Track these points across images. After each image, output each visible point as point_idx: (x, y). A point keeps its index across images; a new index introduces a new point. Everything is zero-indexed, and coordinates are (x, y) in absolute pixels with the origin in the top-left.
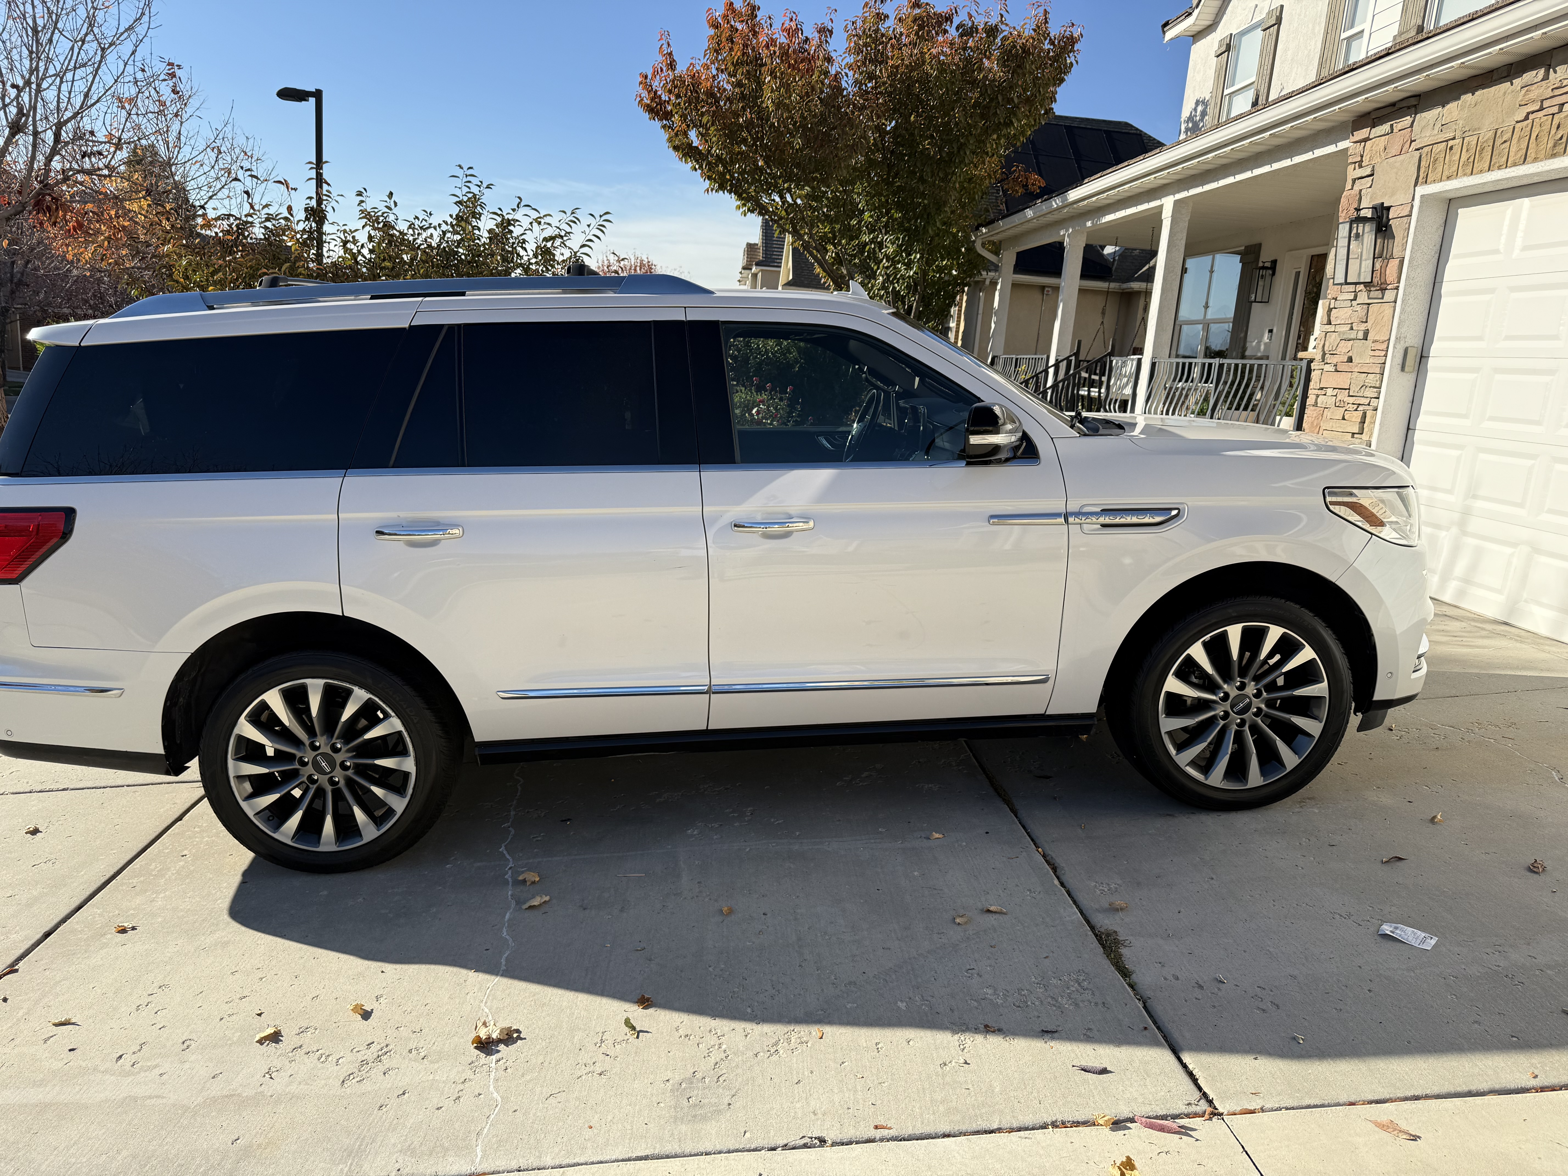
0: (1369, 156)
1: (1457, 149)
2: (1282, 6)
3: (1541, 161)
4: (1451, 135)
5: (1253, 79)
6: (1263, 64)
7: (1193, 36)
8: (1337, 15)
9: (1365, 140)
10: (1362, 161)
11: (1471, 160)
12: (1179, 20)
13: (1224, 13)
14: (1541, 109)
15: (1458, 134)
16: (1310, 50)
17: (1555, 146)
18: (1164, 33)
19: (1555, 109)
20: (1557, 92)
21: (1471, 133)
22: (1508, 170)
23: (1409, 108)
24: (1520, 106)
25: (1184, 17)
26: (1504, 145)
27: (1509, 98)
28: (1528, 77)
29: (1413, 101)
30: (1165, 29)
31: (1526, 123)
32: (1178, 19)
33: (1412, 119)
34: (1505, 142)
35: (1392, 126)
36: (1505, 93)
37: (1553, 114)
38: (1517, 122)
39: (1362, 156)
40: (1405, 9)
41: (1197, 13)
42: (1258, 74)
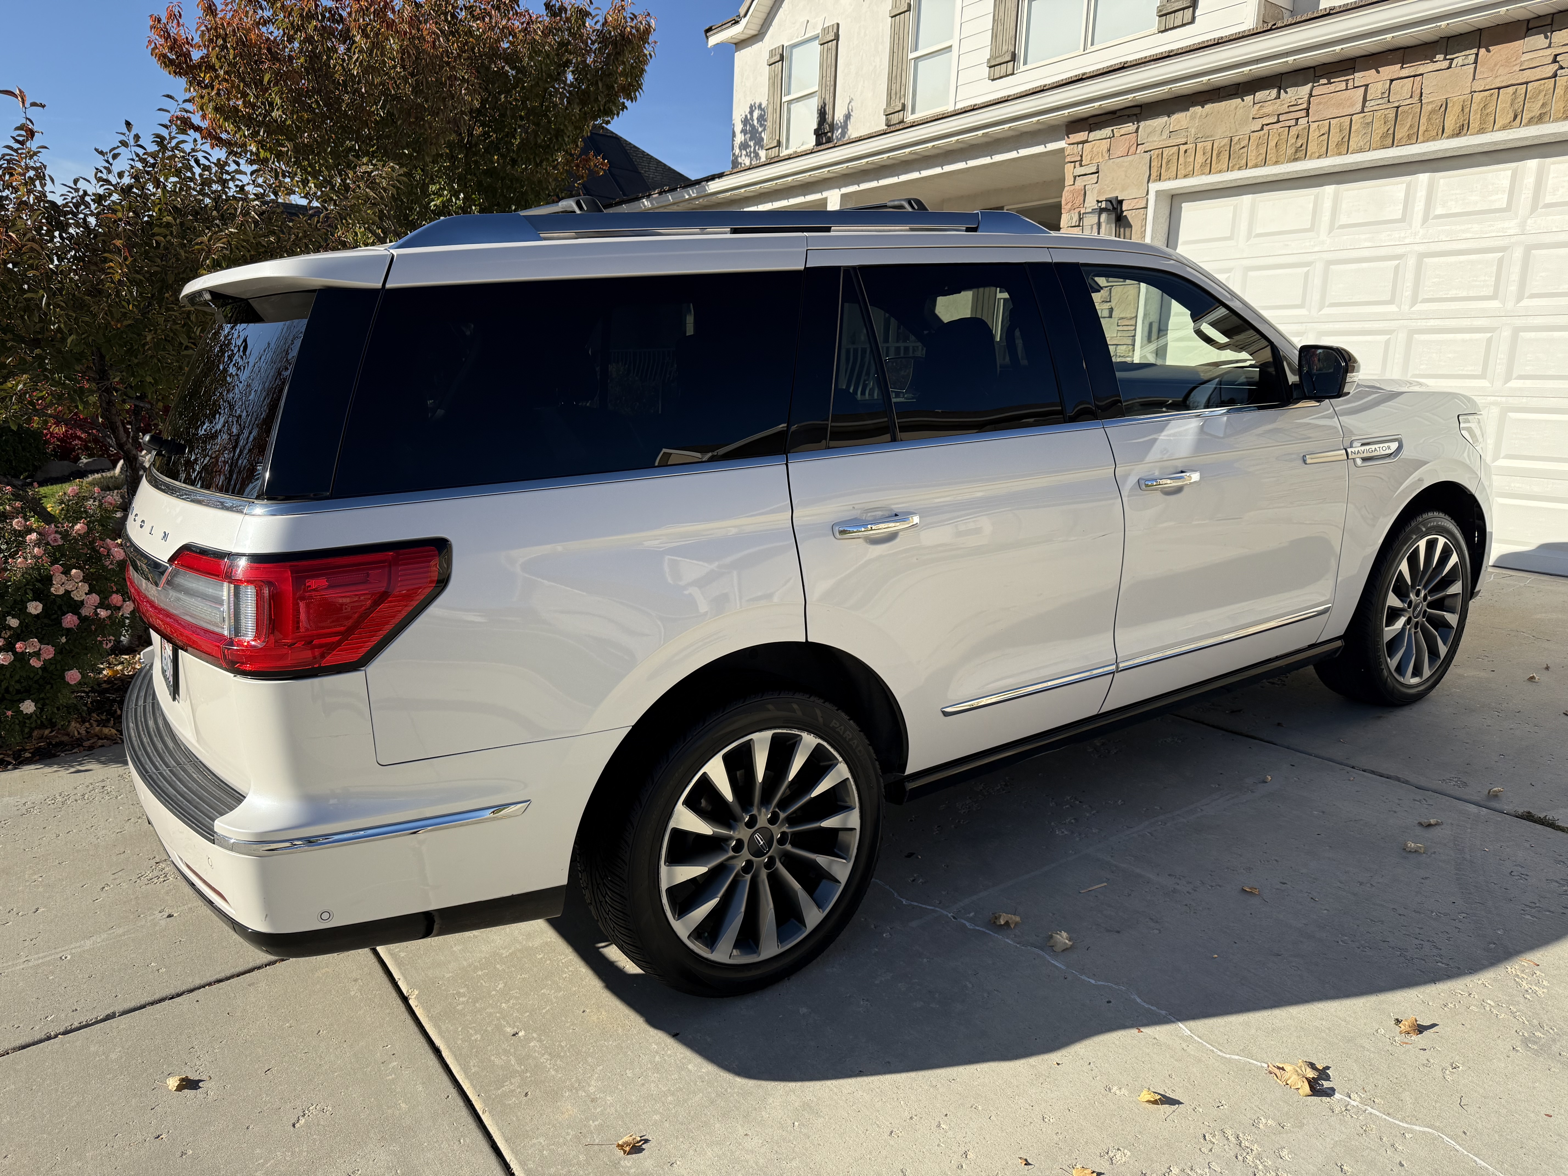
0: (1089, 157)
1: (1191, 152)
2: (838, 24)
3: (1282, 163)
4: (1183, 140)
5: (816, 88)
6: (824, 75)
7: (735, 44)
9: (1086, 141)
10: (1081, 160)
11: (1209, 161)
12: (724, 27)
13: (770, 24)
14: (1278, 121)
15: (1191, 140)
16: (875, 66)
17: (1296, 152)
18: (707, 38)
19: (1293, 122)
20: (1292, 109)
21: (1203, 139)
22: (1248, 171)
23: (1129, 116)
24: (1253, 118)
25: (730, 24)
26: (1242, 151)
27: (1240, 112)
28: (1260, 95)
29: (1137, 111)
30: (708, 34)
31: (1262, 133)
32: (722, 27)
33: (1136, 126)
34: (1243, 147)
35: (1113, 130)
36: (1236, 108)
37: (1289, 127)
38: (1254, 132)
39: (1081, 156)
40: (994, 36)
41: (744, 21)
42: (821, 84)
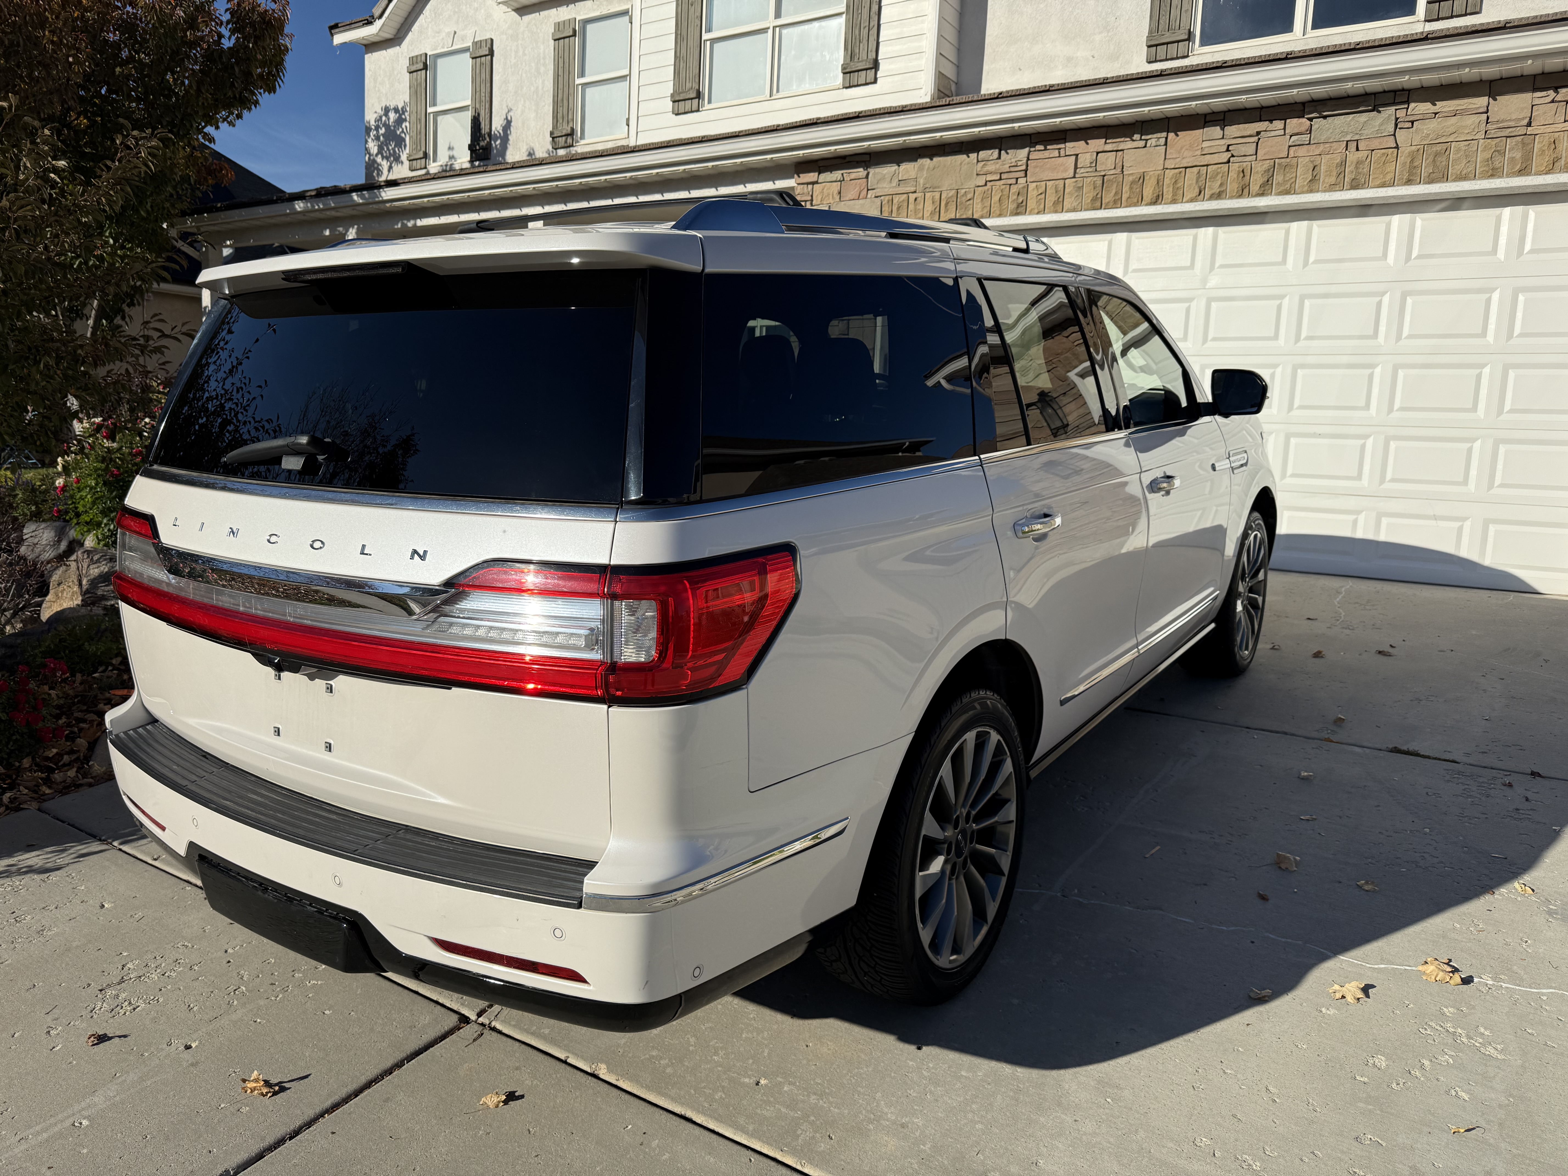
0: (820, 198)
1: (921, 200)
2: (492, 40)
3: (1005, 216)
4: (913, 189)
5: (468, 102)
6: (478, 89)
7: (365, 45)
8: (567, 60)
9: (817, 183)
10: (812, 200)
11: (938, 209)
12: (353, 26)
13: (409, 29)
14: (1000, 179)
15: (920, 188)
16: (537, 88)
17: (1018, 207)
18: (332, 35)
19: (1014, 181)
20: (1013, 169)
21: (931, 190)
23: (857, 162)
24: (977, 175)
25: (361, 24)
26: (968, 203)
27: (965, 168)
28: (983, 154)
29: (867, 158)
30: (333, 31)
31: (986, 188)
32: (350, 26)
33: (866, 172)
34: (970, 200)
35: (842, 174)
36: (961, 164)
37: (1010, 185)
38: (979, 186)
39: (812, 196)
40: (677, 73)
41: (378, 24)
42: (474, 98)
